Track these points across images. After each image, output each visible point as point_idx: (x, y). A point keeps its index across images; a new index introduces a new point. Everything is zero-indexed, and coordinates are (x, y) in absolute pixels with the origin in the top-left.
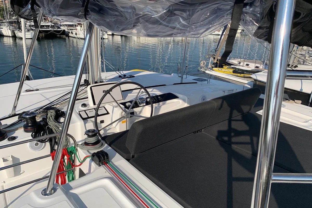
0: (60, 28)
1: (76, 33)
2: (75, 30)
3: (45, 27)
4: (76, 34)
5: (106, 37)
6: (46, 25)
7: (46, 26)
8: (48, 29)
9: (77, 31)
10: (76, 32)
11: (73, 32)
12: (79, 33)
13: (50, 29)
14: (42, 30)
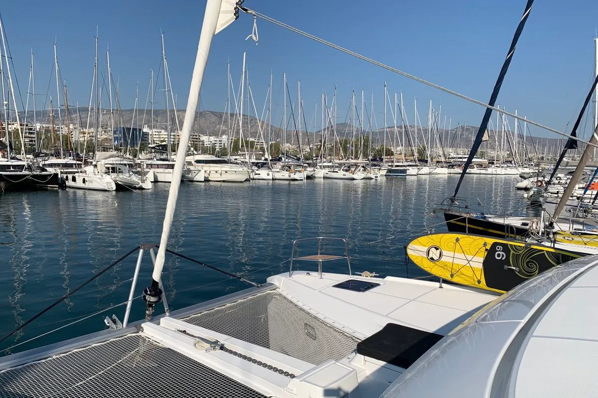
0: (46, 170)
1: (84, 179)
2: (81, 174)
3: (12, 169)
4: (84, 181)
5: (149, 186)
6: (14, 164)
7: (14, 167)
8: (21, 173)
9: (87, 176)
10: (83, 177)
11: (77, 178)
12: (90, 179)
13: (24, 172)
14: (5, 175)
